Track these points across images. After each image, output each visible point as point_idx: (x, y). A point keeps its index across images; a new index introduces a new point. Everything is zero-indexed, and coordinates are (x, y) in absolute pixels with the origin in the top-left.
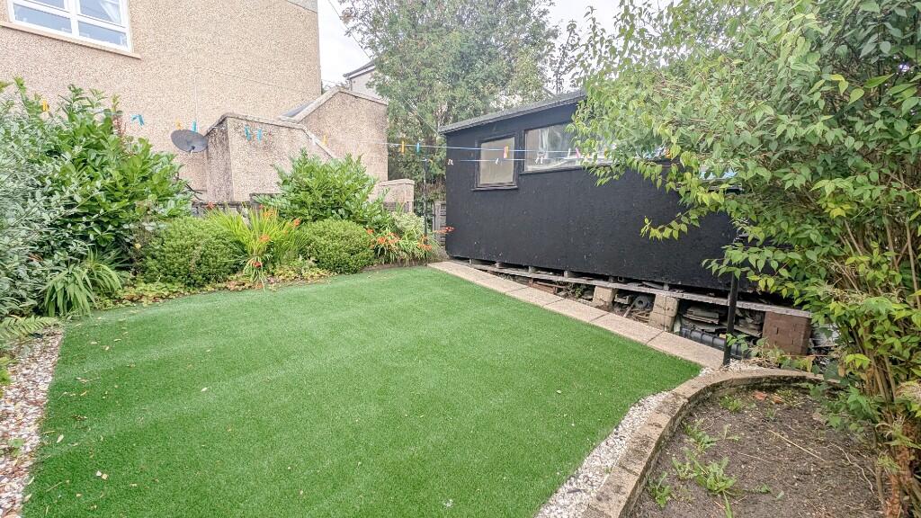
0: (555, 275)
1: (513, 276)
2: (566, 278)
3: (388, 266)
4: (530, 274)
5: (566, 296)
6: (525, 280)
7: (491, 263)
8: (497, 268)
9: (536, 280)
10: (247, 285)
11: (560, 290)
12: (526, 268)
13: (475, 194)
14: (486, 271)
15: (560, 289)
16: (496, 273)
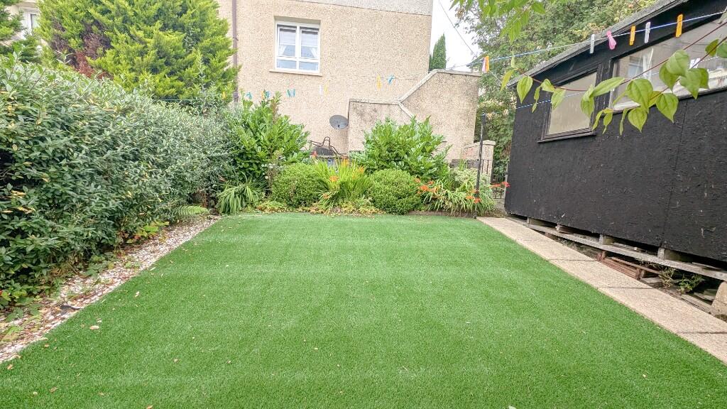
0: (643, 252)
1: (579, 245)
2: (660, 259)
3: (432, 213)
4: (600, 244)
5: (659, 286)
6: (593, 252)
7: (552, 225)
8: (556, 231)
9: (609, 254)
10: (320, 211)
11: (648, 275)
12: (596, 236)
13: (542, 146)
14: (543, 233)
15: (650, 273)
16: (555, 238)
